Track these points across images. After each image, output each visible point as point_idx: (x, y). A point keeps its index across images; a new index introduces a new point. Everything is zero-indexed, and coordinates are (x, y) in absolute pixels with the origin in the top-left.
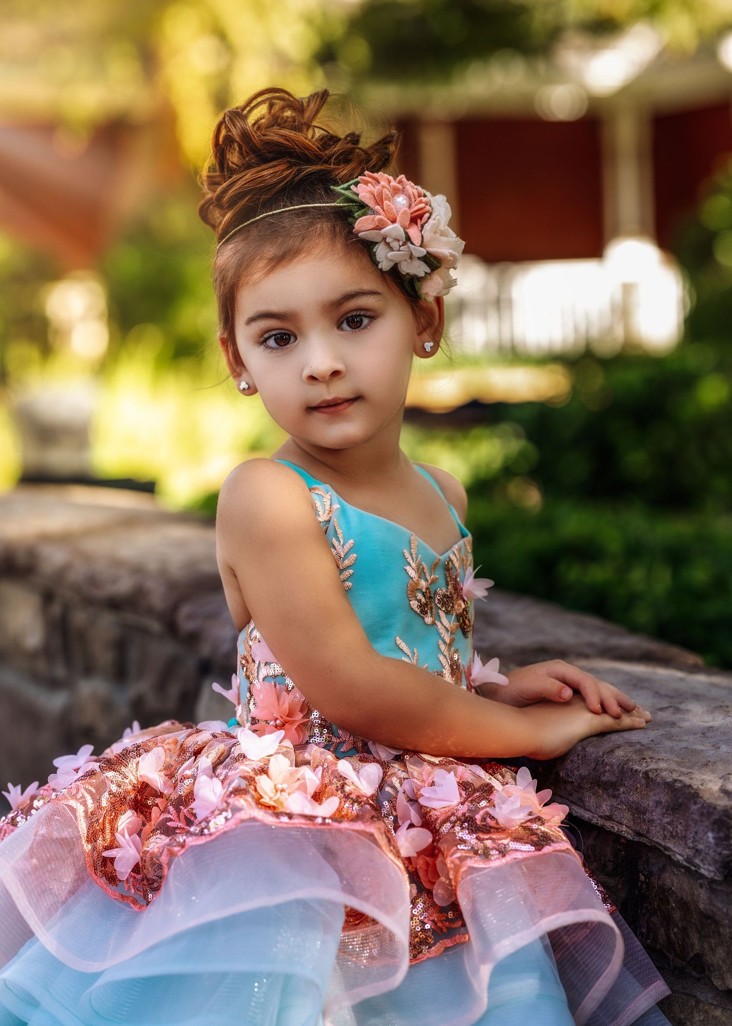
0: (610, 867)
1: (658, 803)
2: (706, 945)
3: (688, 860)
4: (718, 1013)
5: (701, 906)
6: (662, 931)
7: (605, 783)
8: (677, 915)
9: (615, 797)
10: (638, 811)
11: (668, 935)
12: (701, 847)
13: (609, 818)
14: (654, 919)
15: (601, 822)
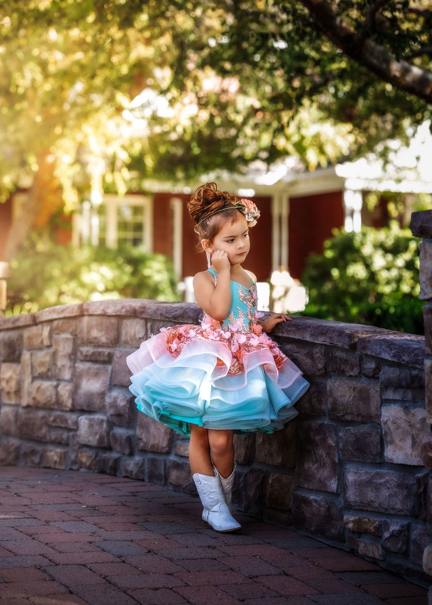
0: (323, 354)
1: (336, 335)
2: (345, 367)
3: (342, 346)
4: (347, 381)
5: (344, 358)
6: (335, 366)
7: (323, 333)
8: (338, 362)
9: (325, 336)
10: (331, 338)
11: (336, 367)
12: (345, 342)
13: (324, 341)
14: (333, 364)
15: (322, 343)
